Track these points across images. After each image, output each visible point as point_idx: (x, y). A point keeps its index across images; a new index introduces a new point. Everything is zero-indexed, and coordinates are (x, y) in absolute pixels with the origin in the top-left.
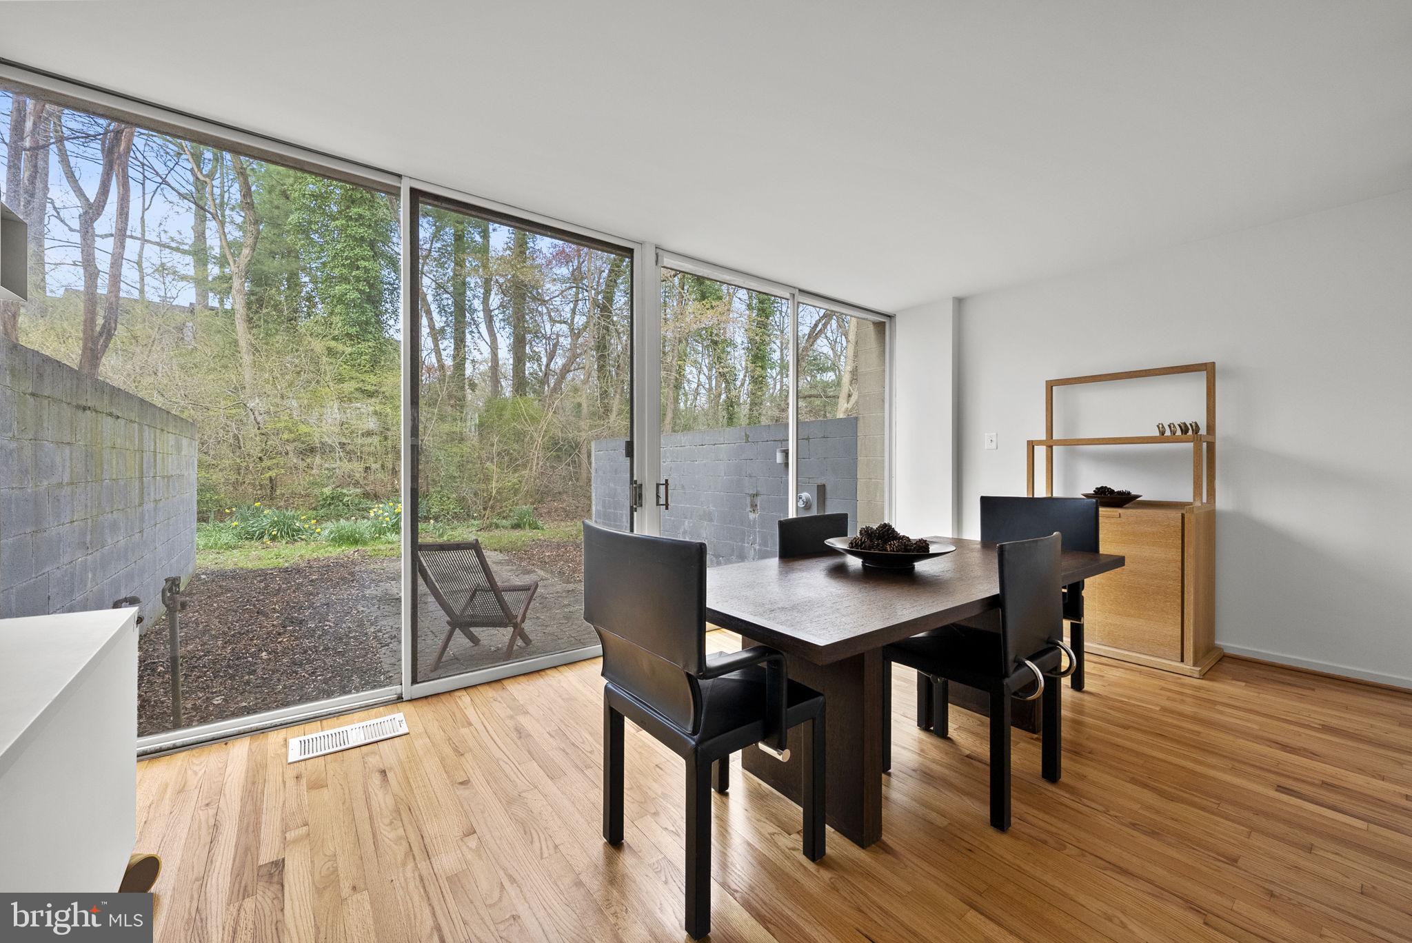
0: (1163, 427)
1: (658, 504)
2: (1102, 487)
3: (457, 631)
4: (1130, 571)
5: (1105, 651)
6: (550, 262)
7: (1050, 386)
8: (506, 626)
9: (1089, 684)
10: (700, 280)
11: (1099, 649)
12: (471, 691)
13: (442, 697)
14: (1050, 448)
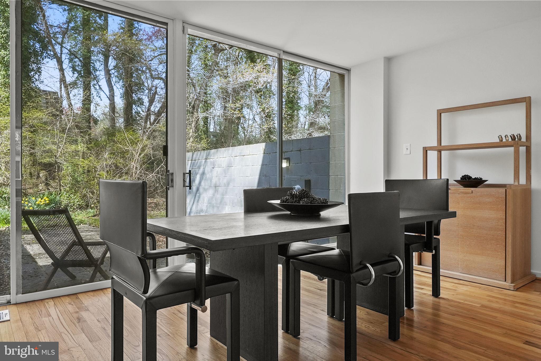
0: (501, 137)
1: (184, 186)
2: (465, 175)
3: (59, 269)
4: (478, 227)
5: (463, 277)
6: (151, 37)
7: (440, 113)
8: (90, 266)
9: (443, 294)
10: (250, 52)
11: (460, 276)
12: (56, 300)
13: (37, 303)
14: (440, 152)
